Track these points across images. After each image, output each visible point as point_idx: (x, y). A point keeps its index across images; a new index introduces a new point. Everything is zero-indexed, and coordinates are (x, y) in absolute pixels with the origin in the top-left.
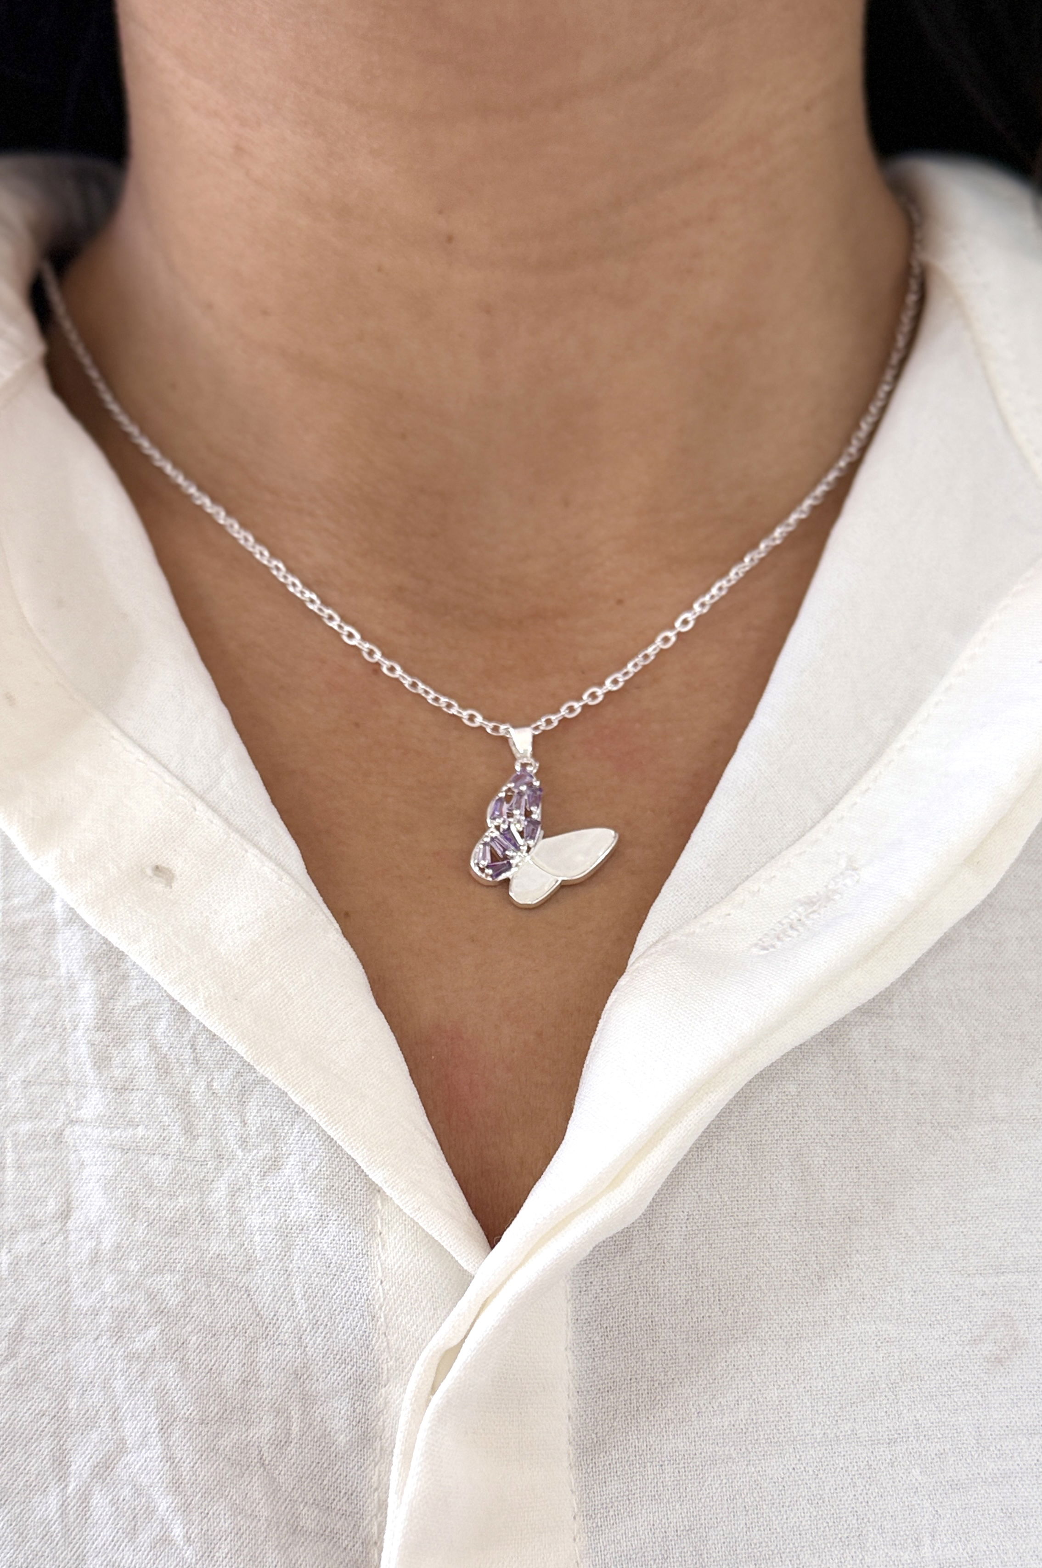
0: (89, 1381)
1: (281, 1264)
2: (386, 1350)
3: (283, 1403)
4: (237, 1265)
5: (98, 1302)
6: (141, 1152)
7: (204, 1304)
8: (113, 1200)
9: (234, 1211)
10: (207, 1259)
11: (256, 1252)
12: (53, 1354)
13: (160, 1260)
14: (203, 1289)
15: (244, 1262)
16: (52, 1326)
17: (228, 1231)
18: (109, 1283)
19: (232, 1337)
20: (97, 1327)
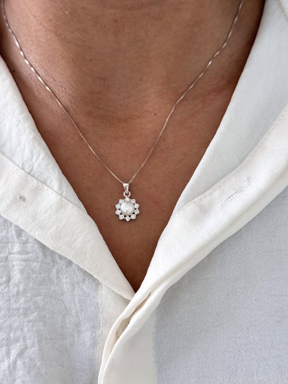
0: (17, 328)
1: (72, 293)
2: (102, 317)
3: (73, 333)
4: (59, 293)
5: (19, 306)
6: (31, 261)
7: (50, 305)
8: (23, 276)
9: (58, 278)
10: (51, 292)
11: (65, 289)
12: (6, 322)
13: (37, 293)
14: (50, 300)
15: (61, 292)
16: (6, 314)
17: (56, 283)
18: (22, 300)
19: (58, 314)
20: (19, 313)
